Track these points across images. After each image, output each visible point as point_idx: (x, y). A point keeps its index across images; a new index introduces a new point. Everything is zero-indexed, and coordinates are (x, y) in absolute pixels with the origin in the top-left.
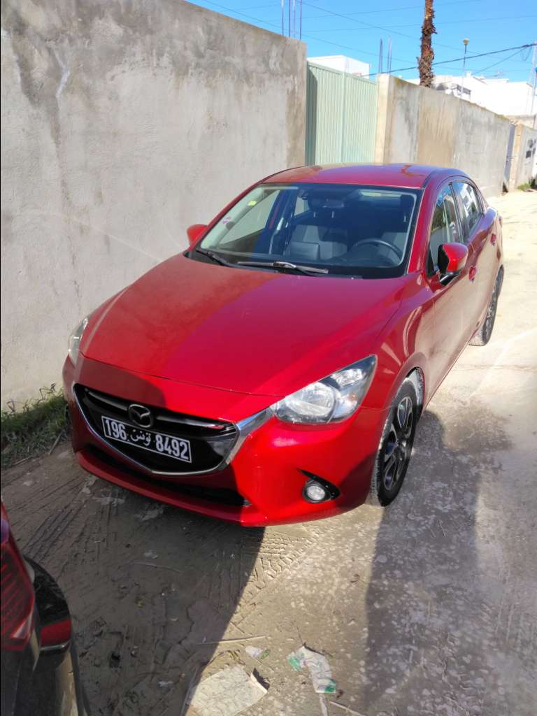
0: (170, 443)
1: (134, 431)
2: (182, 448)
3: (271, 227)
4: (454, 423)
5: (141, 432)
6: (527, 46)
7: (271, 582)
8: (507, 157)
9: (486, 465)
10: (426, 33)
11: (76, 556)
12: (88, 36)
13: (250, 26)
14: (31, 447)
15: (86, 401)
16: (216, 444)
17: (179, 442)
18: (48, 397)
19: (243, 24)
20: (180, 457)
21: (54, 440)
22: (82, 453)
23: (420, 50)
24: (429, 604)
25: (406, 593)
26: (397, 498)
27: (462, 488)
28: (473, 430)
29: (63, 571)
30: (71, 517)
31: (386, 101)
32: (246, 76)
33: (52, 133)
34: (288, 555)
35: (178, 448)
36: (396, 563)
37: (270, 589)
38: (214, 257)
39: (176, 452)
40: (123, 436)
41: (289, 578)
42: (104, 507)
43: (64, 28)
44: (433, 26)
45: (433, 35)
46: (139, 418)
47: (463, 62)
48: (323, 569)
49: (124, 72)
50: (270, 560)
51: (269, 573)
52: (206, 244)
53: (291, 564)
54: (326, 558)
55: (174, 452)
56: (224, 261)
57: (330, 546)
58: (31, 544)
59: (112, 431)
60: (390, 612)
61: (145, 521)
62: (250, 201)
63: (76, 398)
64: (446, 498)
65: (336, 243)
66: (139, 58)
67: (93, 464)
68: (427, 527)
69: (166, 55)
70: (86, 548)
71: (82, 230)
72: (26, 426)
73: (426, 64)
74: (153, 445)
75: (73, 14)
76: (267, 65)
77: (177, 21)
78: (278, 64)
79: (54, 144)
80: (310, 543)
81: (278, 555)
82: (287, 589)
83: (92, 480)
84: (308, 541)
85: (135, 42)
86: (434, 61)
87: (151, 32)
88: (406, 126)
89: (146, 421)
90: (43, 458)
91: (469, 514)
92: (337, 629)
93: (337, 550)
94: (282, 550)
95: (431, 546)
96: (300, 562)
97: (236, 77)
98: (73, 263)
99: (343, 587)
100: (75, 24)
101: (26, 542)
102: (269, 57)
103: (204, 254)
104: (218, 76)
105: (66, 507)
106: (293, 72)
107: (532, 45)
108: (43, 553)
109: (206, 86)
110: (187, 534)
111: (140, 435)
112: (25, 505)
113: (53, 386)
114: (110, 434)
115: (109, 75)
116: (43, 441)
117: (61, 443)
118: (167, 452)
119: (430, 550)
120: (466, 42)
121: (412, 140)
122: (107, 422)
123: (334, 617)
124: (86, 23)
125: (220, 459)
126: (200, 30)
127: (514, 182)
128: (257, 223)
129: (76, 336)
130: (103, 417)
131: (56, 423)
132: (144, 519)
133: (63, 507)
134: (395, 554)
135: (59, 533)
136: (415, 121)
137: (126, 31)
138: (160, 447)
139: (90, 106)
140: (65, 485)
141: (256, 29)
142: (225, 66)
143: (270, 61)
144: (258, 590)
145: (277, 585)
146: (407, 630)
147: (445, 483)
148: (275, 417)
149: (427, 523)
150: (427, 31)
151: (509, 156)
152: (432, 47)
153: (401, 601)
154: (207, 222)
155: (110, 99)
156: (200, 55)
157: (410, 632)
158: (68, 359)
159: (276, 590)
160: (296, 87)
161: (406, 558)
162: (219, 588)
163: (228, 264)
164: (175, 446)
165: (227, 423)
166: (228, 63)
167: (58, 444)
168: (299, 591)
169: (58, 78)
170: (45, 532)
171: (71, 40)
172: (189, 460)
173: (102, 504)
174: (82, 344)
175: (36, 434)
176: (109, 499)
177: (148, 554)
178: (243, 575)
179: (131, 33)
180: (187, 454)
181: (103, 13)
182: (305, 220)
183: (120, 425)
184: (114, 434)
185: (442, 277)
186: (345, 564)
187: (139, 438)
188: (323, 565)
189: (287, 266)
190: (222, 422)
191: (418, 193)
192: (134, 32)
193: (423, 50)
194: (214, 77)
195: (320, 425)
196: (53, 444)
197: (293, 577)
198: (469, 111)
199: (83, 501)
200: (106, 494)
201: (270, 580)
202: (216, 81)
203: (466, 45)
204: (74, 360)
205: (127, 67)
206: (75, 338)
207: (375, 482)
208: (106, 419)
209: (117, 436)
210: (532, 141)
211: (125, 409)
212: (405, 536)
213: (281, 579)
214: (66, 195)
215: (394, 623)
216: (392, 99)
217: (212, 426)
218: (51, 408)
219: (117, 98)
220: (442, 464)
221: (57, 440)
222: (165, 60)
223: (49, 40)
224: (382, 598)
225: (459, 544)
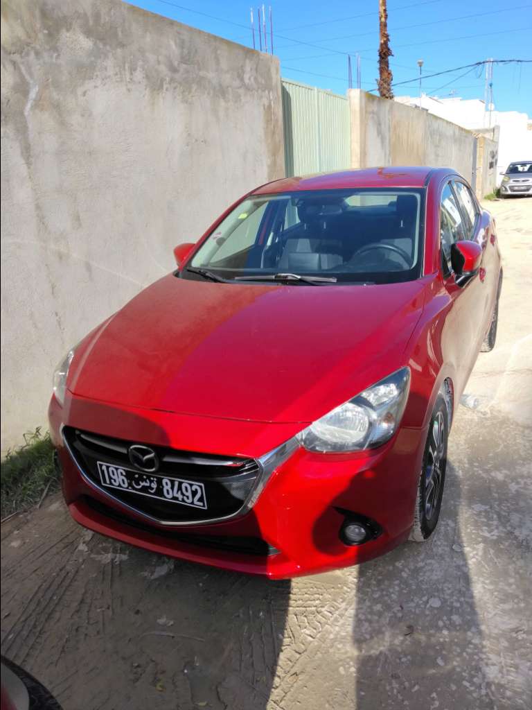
0: (180, 488)
1: (137, 476)
2: (194, 493)
3: (260, 244)
4: (479, 436)
5: (145, 477)
6: (480, 63)
7: (312, 645)
8: (473, 169)
9: (525, 480)
10: (383, 56)
11: (77, 630)
12: (55, 49)
13: (222, 40)
14: (16, 501)
15: (78, 445)
16: (235, 485)
17: (191, 485)
18: (33, 442)
19: (215, 38)
20: (192, 503)
21: (42, 490)
22: (76, 505)
23: (378, 72)
24: (502, 654)
25: (471, 643)
26: (437, 528)
27: (505, 509)
28: (500, 442)
29: (63, 651)
30: (67, 582)
31: (358, 115)
32: (221, 91)
33: (22, 153)
34: (326, 608)
35: (190, 493)
36: (452, 607)
37: (311, 652)
38: (207, 274)
39: (188, 497)
40: (124, 483)
41: (332, 636)
42: (105, 565)
43: (29, 41)
44: (389, 49)
45: (390, 58)
46: (141, 460)
47: (420, 82)
48: (370, 622)
49: (95, 87)
50: (305, 616)
51: (308, 632)
52: (197, 262)
53: (332, 619)
54: (370, 607)
55: (185, 498)
56: (219, 278)
57: (373, 592)
58: (23, 619)
59: (110, 478)
60: (458, 669)
61: (156, 580)
62: (240, 214)
63: (65, 441)
64: (491, 522)
65: (330, 255)
66: (111, 72)
67: (90, 518)
68: (477, 559)
69: (139, 69)
70: (89, 619)
71: (61, 257)
72: (10, 477)
73: (385, 85)
74: (160, 491)
75: (38, 26)
76: (242, 80)
77: (148, 34)
78: (252, 79)
79: (25, 165)
80: (349, 590)
81: (314, 609)
82: (331, 650)
83: (88, 535)
84: (345, 588)
85: (106, 56)
86: (393, 82)
87: (122, 45)
88: (379, 140)
89: (150, 463)
90: (31, 512)
91: (521, 538)
92: (400, 697)
93: (382, 596)
94: (317, 602)
95: (487, 582)
96: (341, 615)
97: (212, 92)
98: (53, 293)
99: (397, 642)
100: (40, 36)
101: (17, 618)
102: (244, 72)
103: (197, 273)
104: (193, 90)
105: (61, 570)
106: (268, 87)
107: (484, 62)
108: (39, 629)
109: (182, 102)
110: (204, 591)
111: (144, 480)
112: (14, 571)
113: (38, 429)
114: (108, 482)
115: (80, 91)
116: (31, 493)
117: (51, 493)
118: (176, 499)
119: (486, 586)
120: (420, 64)
121: (385, 155)
122: (104, 468)
123: (394, 681)
124: (52, 35)
125: (239, 503)
126: (172, 43)
127: (480, 193)
128: (246, 239)
129: (62, 371)
130: (98, 462)
131: (44, 471)
132: (152, 577)
133: (58, 569)
134: (448, 595)
135: (56, 602)
136: (387, 135)
137: (95, 44)
138: (168, 493)
139: (63, 124)
140: (58, 543)
141: (228, 43)
142: (200, 81)
143: (245, 76)
144: (298, 656)
145: (320, 647)
146: (483, 692)
147: (486, 505)
148: (302, 448)
149: (477, 554)
150: (384, 54)
151: (474, 168)
152: (390, 68)
153: (467, 654)
154: (194, 240)
155: (83, 116)
156: (174, 70)
157: (487, 695)
158: (54, 399)
159: (318, 653)
160: (272, 103)
161: (462, 599)
162: (251, 656)
163: (224, 280)
164: (187, 490)
165: (246, 458)
166: (203, 78)
167: (47, 495)
168: (346, 653)
169: (26, 93)
170: (39, 603)
171: (37, 54)
172: (204, 506)
173: (103, 562)
174: (69, 380)
175: (22, 485)
176: (110, 556)
177: (162, 621)
178: (278, 638)
179: (101, 46)
180: (201, 500)
181: (71, 24)
182: (296, 233)
183: (119, 471)
184: (113, 481)
185: (457, 278)
186: (394, 612)
187: (143, 484)
188: (369, 617)
189: (290, 278)
190: (241, 459)
191: (422, 192)
192: (105, 45)
193: (381, 73)
194: (190, 92)
195: (354, 453)
196: (41, 495)
197: (336, 635)
198: (435, 125)
199: (81, 561)
200: (106, 550)
201: (311, 642)
202: (192, 96)
203: (421, 66)
204: (61, 398)
205: (99, 82)
206: (61, 374)
207: (418, 513)
208: (103, 465)
209: (117, 484)
210: (493, 152)
211: (124, 451)
212: (455, 572)
213: (323, 640)
214: (41, 219)
215: (466, 683)
216: (365, 113)
217: (229, 463)
218: (37, 455)
219: (90, 115)
220: (477, 483)
221: (46, 491)
222: (139, 75)
223: (14, 53)
224: (444, 652)
225: (517, 576)
